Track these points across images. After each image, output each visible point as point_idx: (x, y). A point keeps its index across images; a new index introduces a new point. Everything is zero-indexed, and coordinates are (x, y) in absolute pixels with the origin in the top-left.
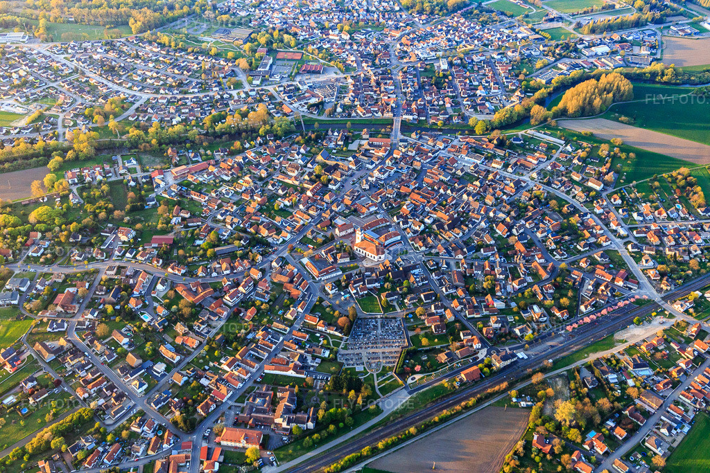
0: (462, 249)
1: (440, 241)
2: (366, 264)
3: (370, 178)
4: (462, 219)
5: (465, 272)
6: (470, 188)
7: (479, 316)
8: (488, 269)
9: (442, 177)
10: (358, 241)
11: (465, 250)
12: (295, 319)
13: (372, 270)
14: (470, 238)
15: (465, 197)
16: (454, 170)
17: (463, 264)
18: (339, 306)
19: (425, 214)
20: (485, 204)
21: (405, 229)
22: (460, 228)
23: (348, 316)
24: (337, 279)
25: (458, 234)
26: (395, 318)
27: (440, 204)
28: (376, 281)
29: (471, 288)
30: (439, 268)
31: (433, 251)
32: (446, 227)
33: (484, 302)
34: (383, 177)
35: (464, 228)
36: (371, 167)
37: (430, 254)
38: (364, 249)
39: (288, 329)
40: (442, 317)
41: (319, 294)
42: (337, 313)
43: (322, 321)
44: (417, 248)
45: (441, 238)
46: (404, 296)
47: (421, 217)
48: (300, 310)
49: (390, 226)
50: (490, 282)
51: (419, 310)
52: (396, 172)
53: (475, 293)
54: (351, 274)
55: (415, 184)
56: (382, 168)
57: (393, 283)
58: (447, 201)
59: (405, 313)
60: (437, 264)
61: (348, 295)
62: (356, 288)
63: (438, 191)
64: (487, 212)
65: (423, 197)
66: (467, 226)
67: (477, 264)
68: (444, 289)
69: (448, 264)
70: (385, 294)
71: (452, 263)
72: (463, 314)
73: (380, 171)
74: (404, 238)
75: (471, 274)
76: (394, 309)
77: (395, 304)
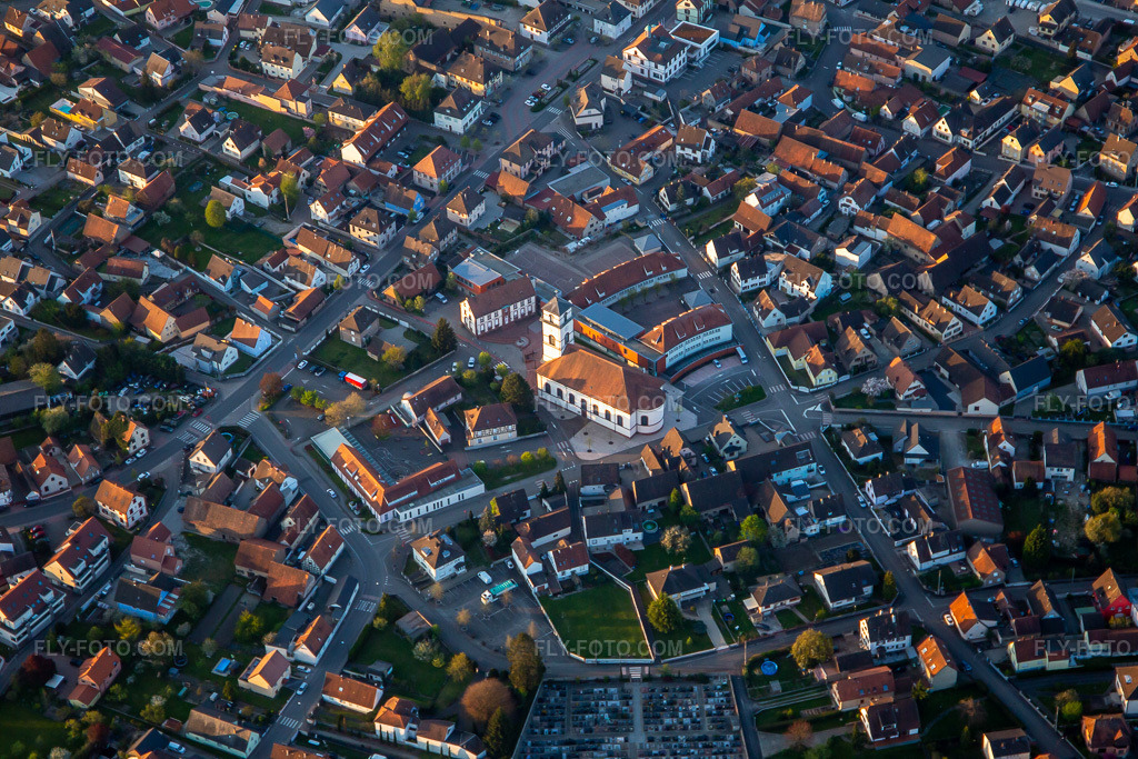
0: (992, 375)
1: (899, 340)
2: (589, 451)
3: (607, 81)
4: (996, 244)
5: (1006, 472)
6: (1037, 107)
7: (1064, 664)
8: (1103, 456)
9: (913, 64)
10: (551, 353)
11: (1007, 376)
12: (285, 693)
13: (608, 474)
14: (1031, 324)
15: (1011, 143)
16: (966, 32)
17: (995, 439)
18: (471, 631)
19: (836, 228)
20: (1101, 174)
21: (751, 296)
22: (985, 284)
23: (502, 676)
24: (463, 515)
25: (977, 310)
26: (703, 679)
27: (906, 184)
28: (624, 521)
29: (1029, 542)
30: (892, 459)
31: (870, 386)
32: (925, 280)
33: (1088, 601)
34: (662, 72)
35: (1006, 282)
36: (612, 31)
37: (858, 398)
38: (579, 385)
39: (253, 738)
40: (905, 669)
41: (386, 583)
42: (458, 662)
43: (393, 702)
44: (800, 379)
45: (901, 328)
46: (742, 581)
47: (820, 242)
48: (304, 652)
49: (688, 284)
50: (1113, 515)
51: (804, 642)
52: (718, 49)
53: (1048, 564)
54: (521, 494)
55: (798, 97)
56: (659, 35)
57: (695, 526)
58: (931, 169)
59: (746, 656)
60: (886, 441)
61: (507, 586)
62: (539, 555)
63: (895, 126)
64: (1106, 208)
65: (832, 154)
66: (1017, 273)
67: (1055, 437)
68: (913, 550)
69: (929, 440)
70: (663, 574)
71: (951, 435)
72: (994, 656)
73: (649, 48)
74: (748, 334)
75: (1031, 483)
76: (702, 640)
77: (705, 616)
